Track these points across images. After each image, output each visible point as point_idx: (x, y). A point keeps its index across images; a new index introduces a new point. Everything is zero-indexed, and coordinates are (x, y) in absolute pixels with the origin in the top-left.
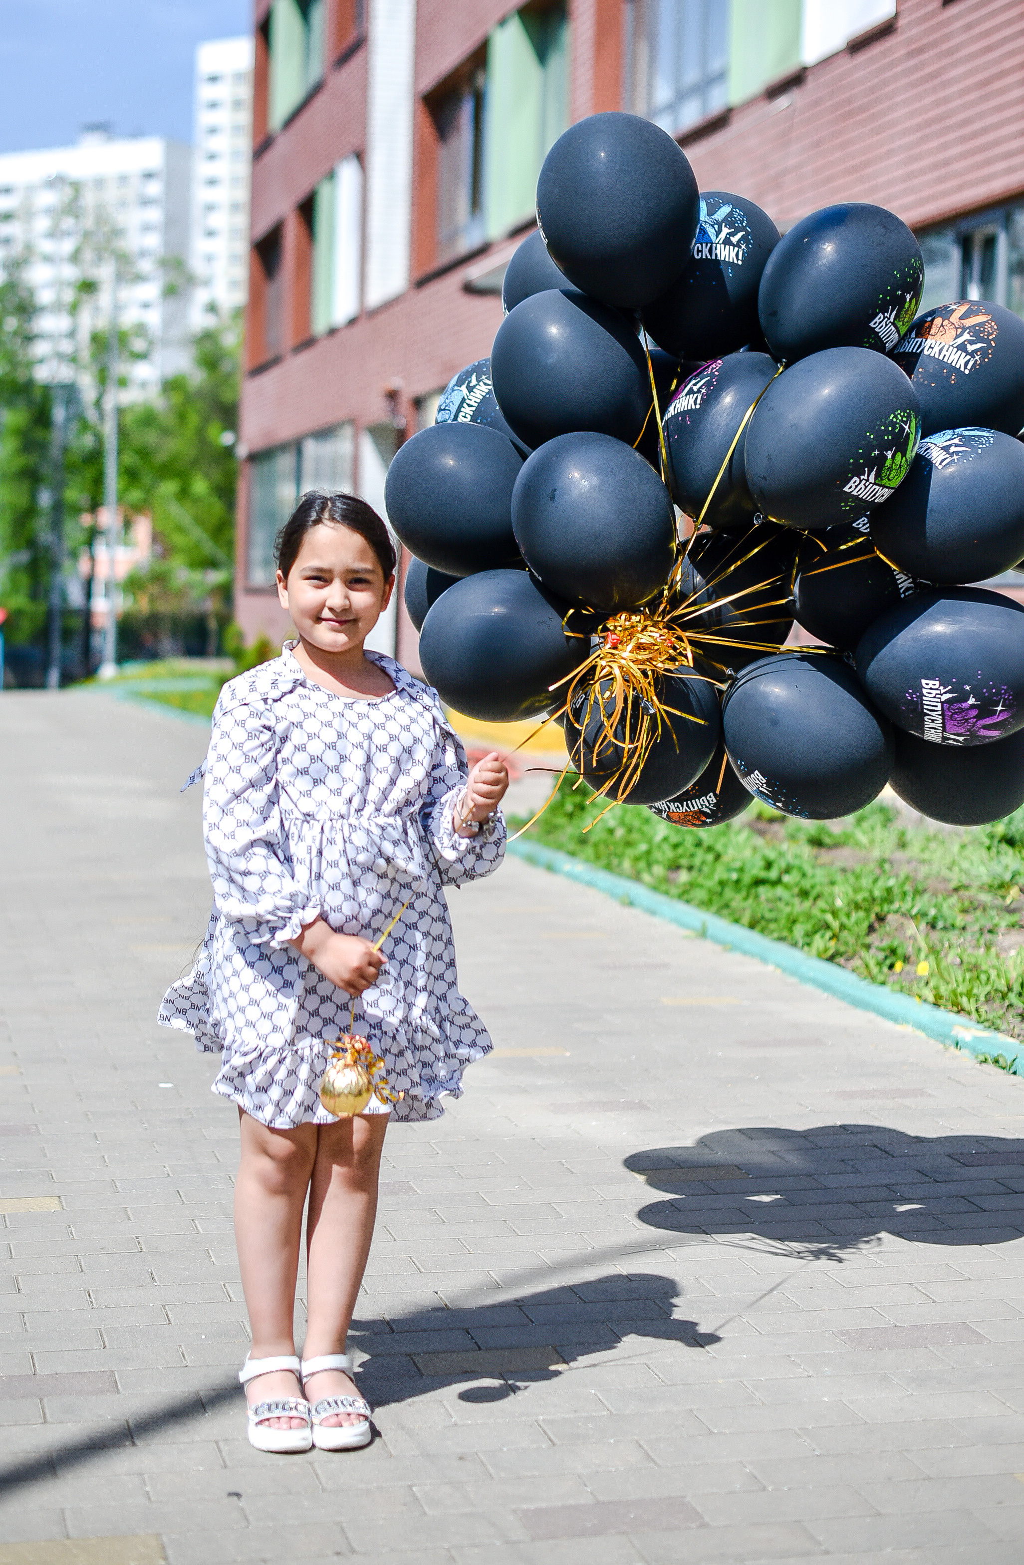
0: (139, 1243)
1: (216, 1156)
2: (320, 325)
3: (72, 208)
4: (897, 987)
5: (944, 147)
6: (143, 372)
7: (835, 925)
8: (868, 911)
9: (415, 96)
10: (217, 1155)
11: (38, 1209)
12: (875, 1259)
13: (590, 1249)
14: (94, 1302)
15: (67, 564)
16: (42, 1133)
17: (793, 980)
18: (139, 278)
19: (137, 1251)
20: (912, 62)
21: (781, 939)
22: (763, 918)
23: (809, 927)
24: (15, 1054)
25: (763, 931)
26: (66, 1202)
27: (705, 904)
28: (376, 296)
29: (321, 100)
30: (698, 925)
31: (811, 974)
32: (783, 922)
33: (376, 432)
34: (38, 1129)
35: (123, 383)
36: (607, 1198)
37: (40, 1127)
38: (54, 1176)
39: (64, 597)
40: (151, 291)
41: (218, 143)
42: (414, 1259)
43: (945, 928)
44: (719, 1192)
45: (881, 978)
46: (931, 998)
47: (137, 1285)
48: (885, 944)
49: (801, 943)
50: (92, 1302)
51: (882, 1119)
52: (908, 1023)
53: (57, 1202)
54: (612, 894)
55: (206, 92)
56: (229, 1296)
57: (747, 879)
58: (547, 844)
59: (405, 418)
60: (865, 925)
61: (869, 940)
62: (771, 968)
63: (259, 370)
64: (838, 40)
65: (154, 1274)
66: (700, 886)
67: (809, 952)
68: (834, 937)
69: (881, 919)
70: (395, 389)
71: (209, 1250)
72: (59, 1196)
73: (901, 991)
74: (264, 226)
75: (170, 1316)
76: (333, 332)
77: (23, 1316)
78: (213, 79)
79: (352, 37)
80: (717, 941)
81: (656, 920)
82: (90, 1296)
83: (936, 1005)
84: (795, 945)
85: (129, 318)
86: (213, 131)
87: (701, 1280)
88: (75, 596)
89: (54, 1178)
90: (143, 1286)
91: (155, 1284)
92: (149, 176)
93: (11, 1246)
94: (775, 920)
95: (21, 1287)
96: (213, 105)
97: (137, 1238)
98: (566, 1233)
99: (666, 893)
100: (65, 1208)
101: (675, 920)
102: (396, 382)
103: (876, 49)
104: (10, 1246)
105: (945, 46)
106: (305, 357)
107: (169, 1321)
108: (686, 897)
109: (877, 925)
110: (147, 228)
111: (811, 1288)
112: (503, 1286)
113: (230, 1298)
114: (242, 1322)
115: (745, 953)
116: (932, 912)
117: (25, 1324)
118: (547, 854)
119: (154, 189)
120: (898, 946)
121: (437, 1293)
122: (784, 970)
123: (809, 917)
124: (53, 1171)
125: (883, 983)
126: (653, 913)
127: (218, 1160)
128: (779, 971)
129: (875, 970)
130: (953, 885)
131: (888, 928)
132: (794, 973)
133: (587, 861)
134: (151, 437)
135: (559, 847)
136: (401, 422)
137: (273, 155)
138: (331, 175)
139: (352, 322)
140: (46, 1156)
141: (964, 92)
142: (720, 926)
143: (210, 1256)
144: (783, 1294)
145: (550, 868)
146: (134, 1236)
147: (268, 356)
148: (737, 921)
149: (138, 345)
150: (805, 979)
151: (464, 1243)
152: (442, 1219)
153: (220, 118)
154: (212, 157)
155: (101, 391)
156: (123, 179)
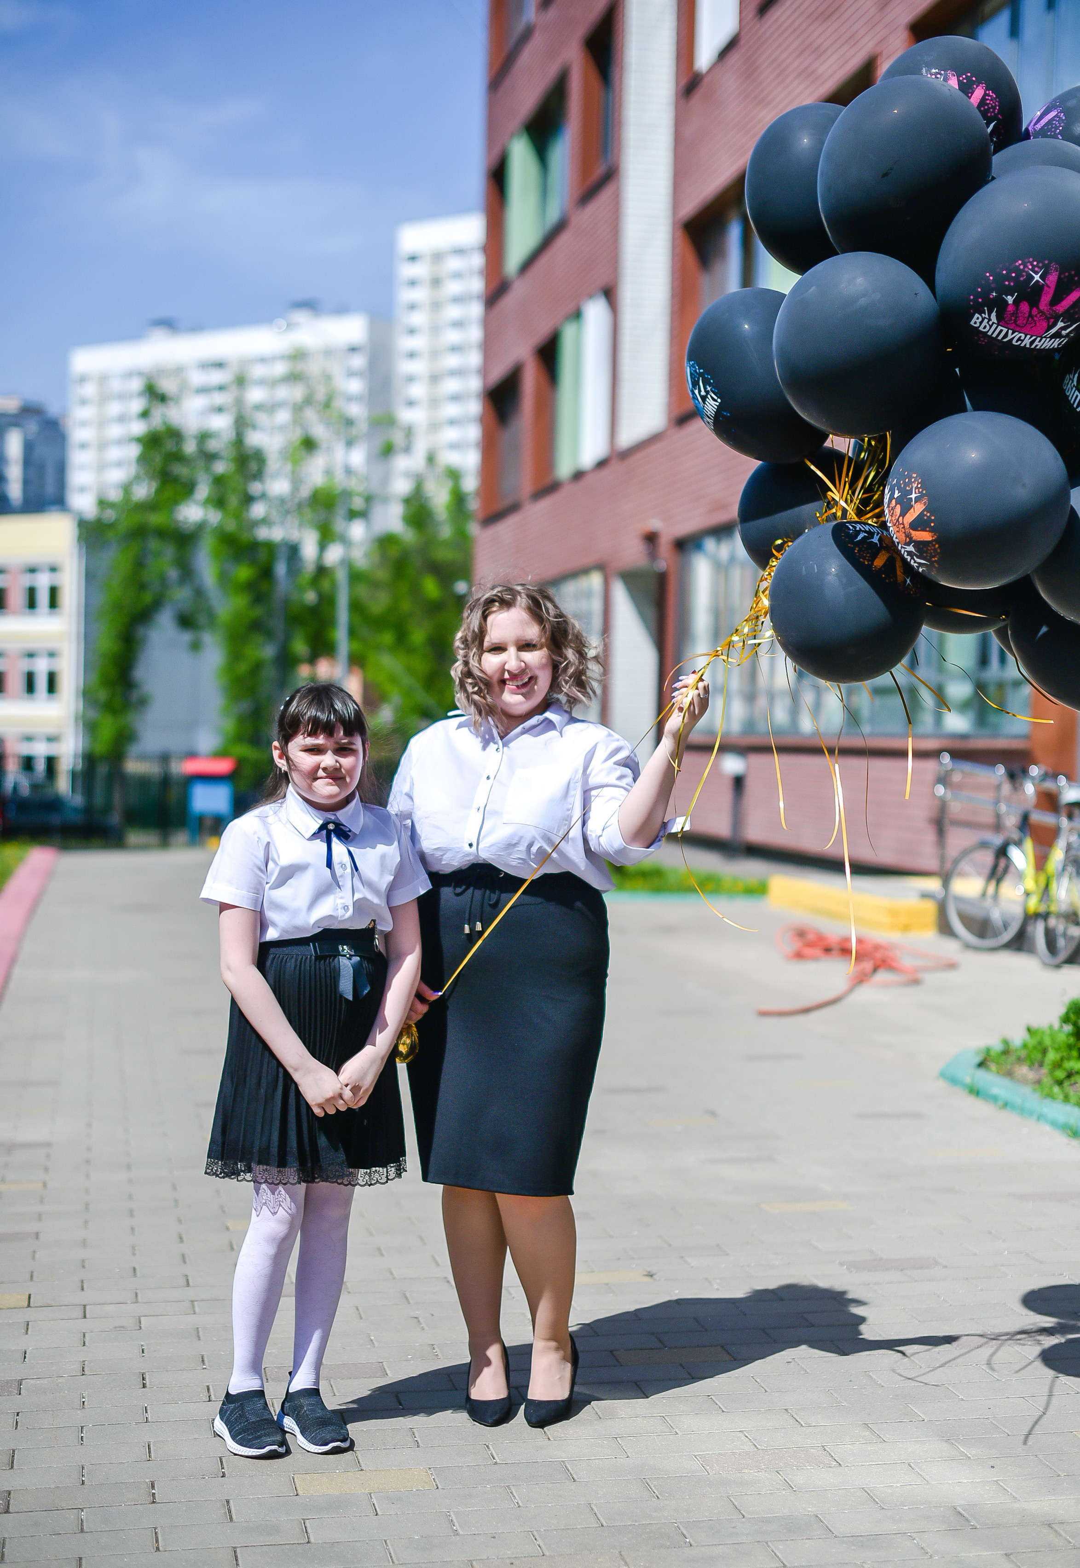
2: (564, 469)
3: (292, 377)
6: (357, 531)
9: (674, 224)
18: (351, 441)
28: (627, 437)
29: (564, 240)
33: (630, 578)
35: (343, 540)
41: (418, 319)
55: (409, 271)
59: (665, 561)
63: (492, 518)
70: (654, 531)
74: (498, 372)
76: (578, 475)
78: (413, 259)
79: (600, 170)
86: (412, 307)
92: (353, 349)
96: (413, 283)
102: (655, 524)
106: (544, 504)
110: (355, 398)
119: (358, 362)
136: (662, 565)
137: (509, 301)
138: (577, 315)
139: (601, 464)
147: (507, 502)
149: (358, 503)
153: (419, 295)
154: (412, 331)
155: (323, 546)
156: (328, 353)
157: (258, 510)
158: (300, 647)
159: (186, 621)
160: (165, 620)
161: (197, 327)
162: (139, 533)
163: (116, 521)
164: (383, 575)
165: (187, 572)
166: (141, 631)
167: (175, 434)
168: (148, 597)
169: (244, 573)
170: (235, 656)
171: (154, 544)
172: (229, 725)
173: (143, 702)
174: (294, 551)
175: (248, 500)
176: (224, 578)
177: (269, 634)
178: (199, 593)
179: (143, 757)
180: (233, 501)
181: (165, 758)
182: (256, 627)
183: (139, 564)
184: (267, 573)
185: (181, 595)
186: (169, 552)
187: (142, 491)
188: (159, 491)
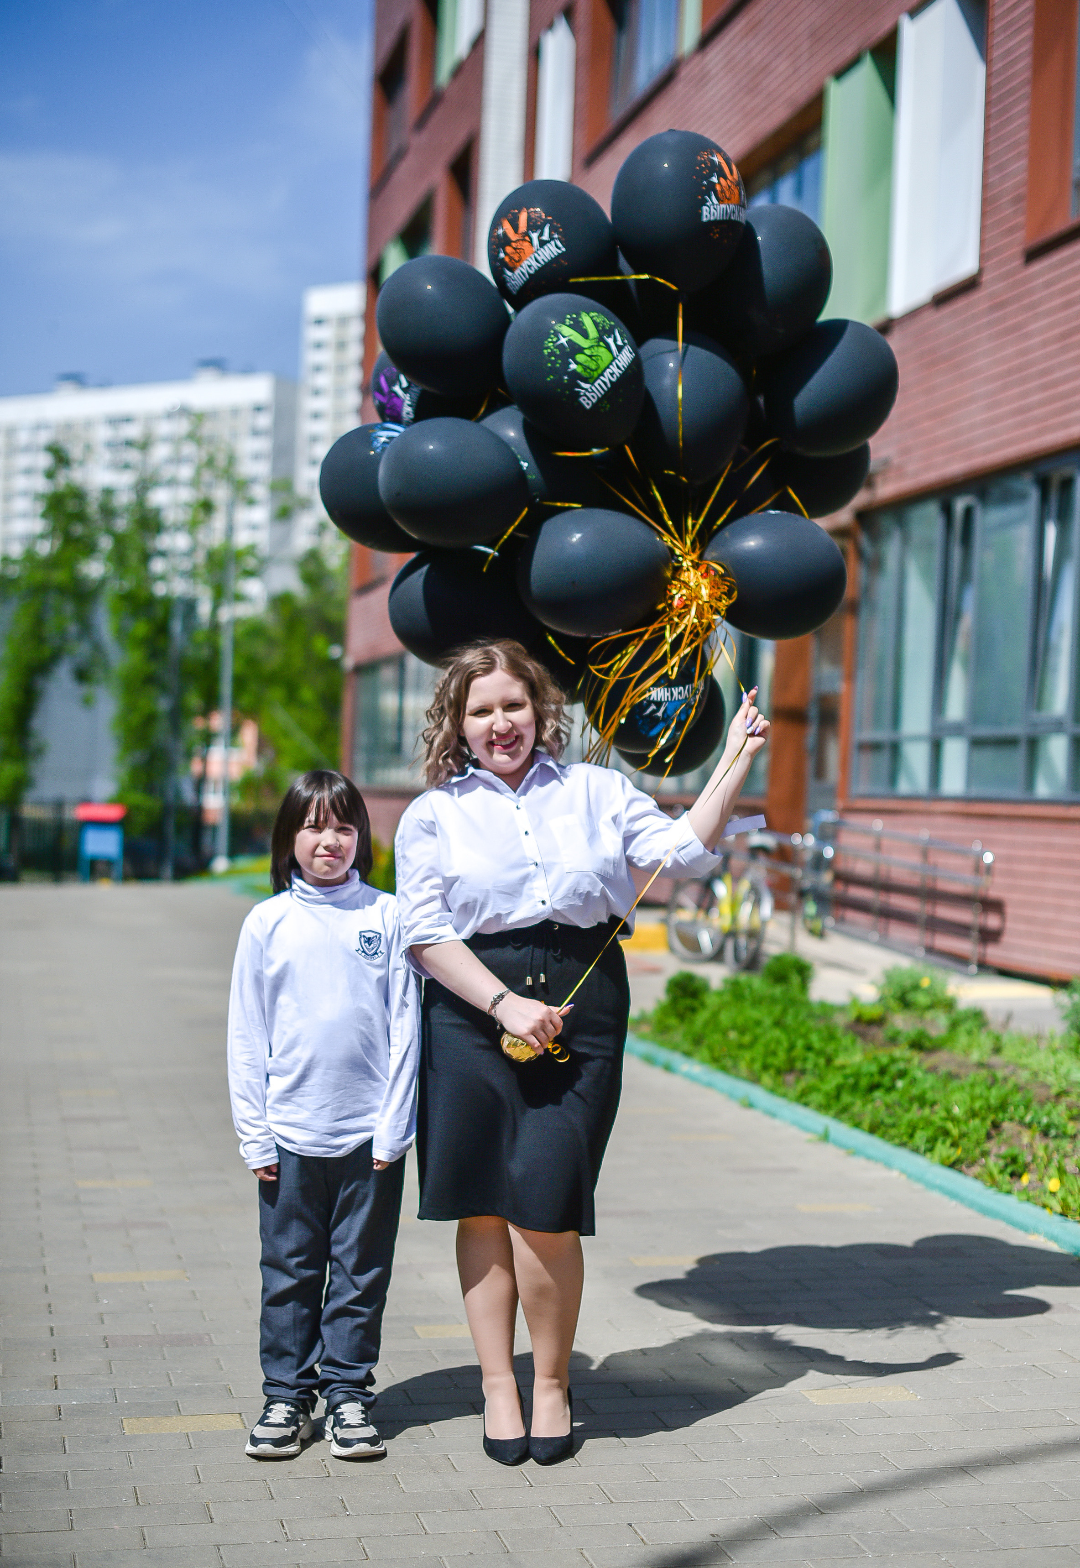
0: (325, 1466)
1: (390, 1371)
3: (193, 437)
4: (1024, 1197)
5: (1024, 395)
6: (253, 588)
7: (955, 1132)
8: (984, 1119)
10: (391, 1369)
11: (221, 1427)
12: (1060, 1491)
13: (776, 1476)
14: (288, 1533)
15: (181, 764)
16: (215, 1343)
17: (919, 1186)
18: (251, 502)
19: (324, 1475)
20: (995, 315)
21: (903, 1145)
22: (882, 1123)
23: (929, 1132)
24: (180, 1257)
25: (883, 1136)
26: (248, 1421)
27: (823, 1108)
30: (820, 1129)
31: (938, 1182)
32: (903, 1129)
34: (210, 1339)
35: (239, 598)
36: (782, 1421)
37: (213, 1336)
38: (232, 1391)
39: (178, 794)
40: (260, 514)
41: (323, 380)
42: (602, 1488)
43: (1056, 1137)
44: (891, 1415)
45: (1006, 1187)
46: (1059, 1209)
47: (330, 1515)
48: (1004, 1150)
49: (923, 1148)
50: (286, 1533)
51: (1035, 1336)
52: (1039, 1233)
53: (238, 1420)
54: (731, 1096)
55: (315, 334)
56: (423, 1528)
57: (864, 1083)
58: (662, 1044)
60: (983, 1133)
61: (987, 1146)
62: (895, 1174)
63: (363, 589)
64: (923, 293)
65: (345, 1502)
66: (818, 1090)
67: (931, 1158)
68: (954, 1145)
69: (996, 1126)
71: (397, 1476)
72: (240, 1414)
73: (1028, 1200)
75: (367, 1550)
77: (219, 1549)
78: (319, 322)
80: (839, 1145)
81: (777, 1122)
82: (283, 1526)
83: (1063, 1214)
84: (916, 1150)
85: (242, 539)
86: (318, 369)
87: (892, 1514)
88: (188, 795)
89: (233, 1393)
90: (335, 1516)
91: (348, 1513)
92: (258, 409)
93: (198, 1469)
94: (894, 1125)
95: (213, 1516)
96: (319, 346)
97: (323, 1461)
98: (749, 1459)
99: (784, 1096)
100: (248, 1427)
101: (796, 1124)
103: (960, 304)
104: (196, 1468)
105: (1026, 301)
107: (367, 1555)
108: (804, 1099)
109: (993, 1133)
110: (257, 457)
111: (1003, 1523)
112: (696, 1518)
113: (425, 1530)
114: (440, 1557)
115: (869, 1158)
116: (1045, 1120)
117: (221, 1558)
118: (664, 1054)
119: (264, 421)
120: (1019, 1154)
121: (631, 1526)
122: (910, 1176)
123: (928, 1123)
124: (230, 1386)
125: (1009, 1192)
126: (773, 1115)
127: (392, 1374)
128: (903, 1178)
129: (999, 1177)
130: (1054, 1091)
131: (1004, 1136)
132: (919, 1179)
133: (703, 1062)
134: (259, 648)
135: (675, 1048)
140: (221, 1369)
141: (1045, 344)
142: (841, 1130)
143: (399, 1482)
144: (976, 1529)
145: (668, 1068)
146: (320, 1459)
147: (374, 575)
148: (857, 1125)
149: (251, 563)
150: (931, 1186)
151: (649, 1469)
152: (624, 1444)
153: (325, 357)
154: (317, 392)
155: (216, 606)
156: (235, 412)
157: (158, 566)
158: (194, 700)
159: (82, 675)
160: (63, 674)
161: (105, 384)
162: (40, 590)
163: (20, 578)
164: (276, 631)
165: (86, 627)
166: (40, 682)
167: (78, 494)
168: (47, 651)
169: (141, 628)
170: (129, 708)
171: (54, 600)
172: (123, 773)
173: (40, 752)
174: (190, 606)
175: (146, 557)
176: (122, 634)
177: (164, 689)
178: (97, 647)
179: (40, 803)
180: (133, 558)
181: (59, 805)
182: (150, 680)
183: (39, 621)
184: (162, 629)
185: (82, 650)
186: (69, 608)
187: (45, 548)
188: (62, 550)
